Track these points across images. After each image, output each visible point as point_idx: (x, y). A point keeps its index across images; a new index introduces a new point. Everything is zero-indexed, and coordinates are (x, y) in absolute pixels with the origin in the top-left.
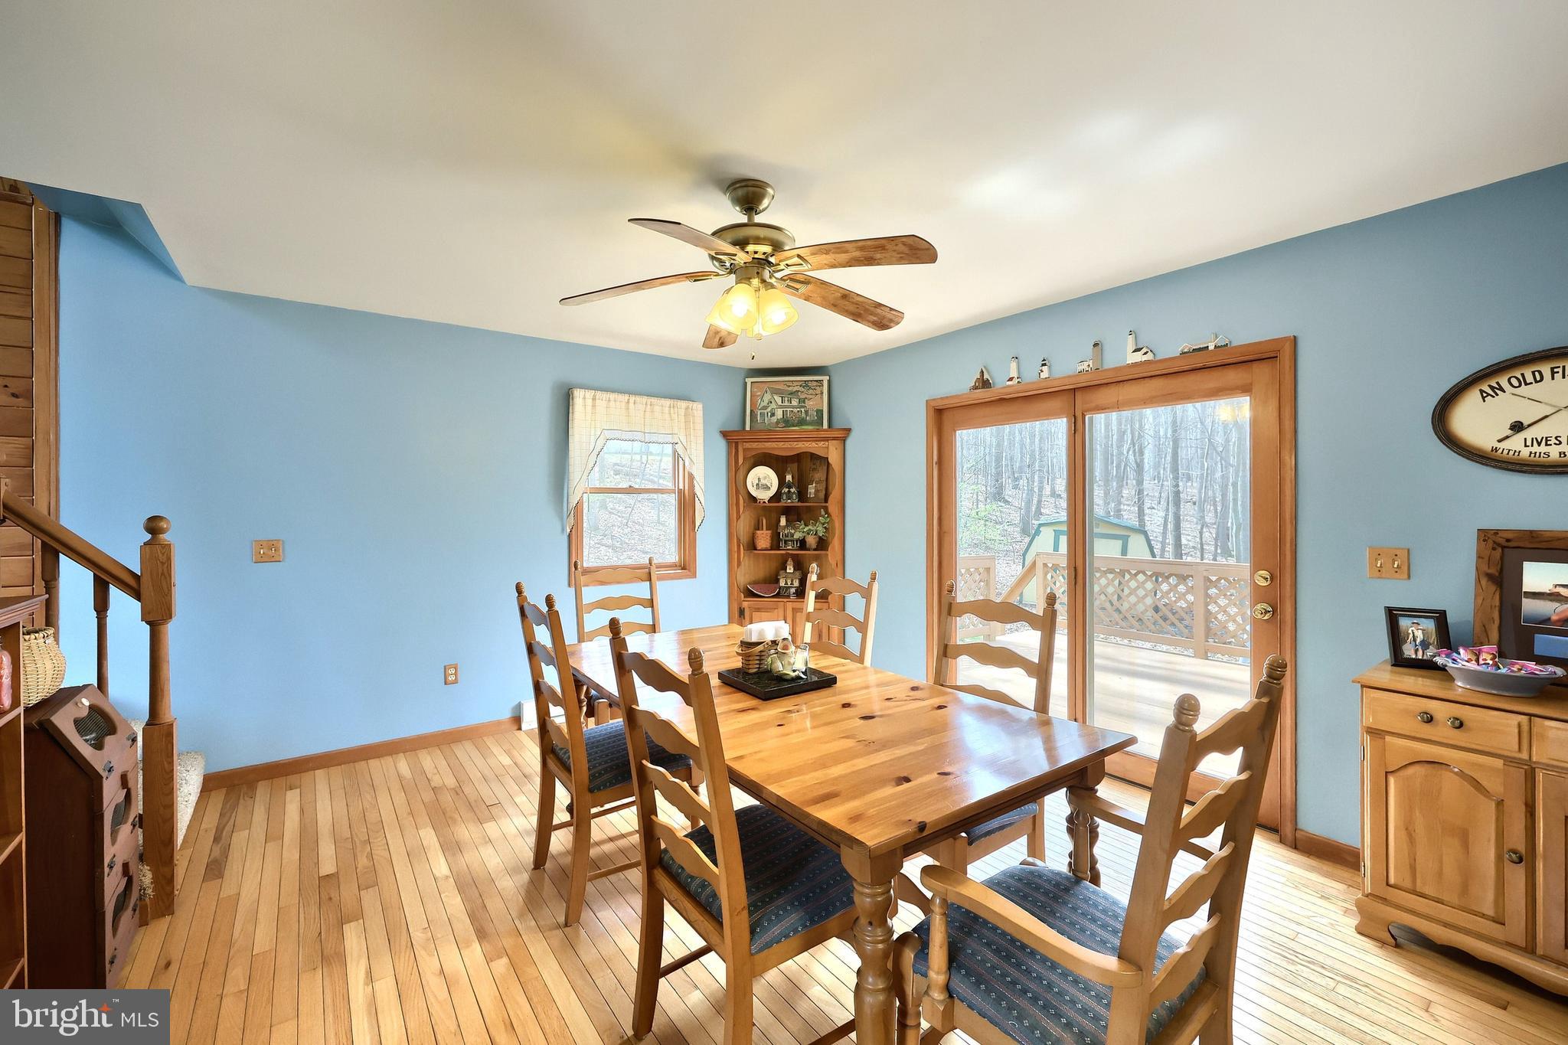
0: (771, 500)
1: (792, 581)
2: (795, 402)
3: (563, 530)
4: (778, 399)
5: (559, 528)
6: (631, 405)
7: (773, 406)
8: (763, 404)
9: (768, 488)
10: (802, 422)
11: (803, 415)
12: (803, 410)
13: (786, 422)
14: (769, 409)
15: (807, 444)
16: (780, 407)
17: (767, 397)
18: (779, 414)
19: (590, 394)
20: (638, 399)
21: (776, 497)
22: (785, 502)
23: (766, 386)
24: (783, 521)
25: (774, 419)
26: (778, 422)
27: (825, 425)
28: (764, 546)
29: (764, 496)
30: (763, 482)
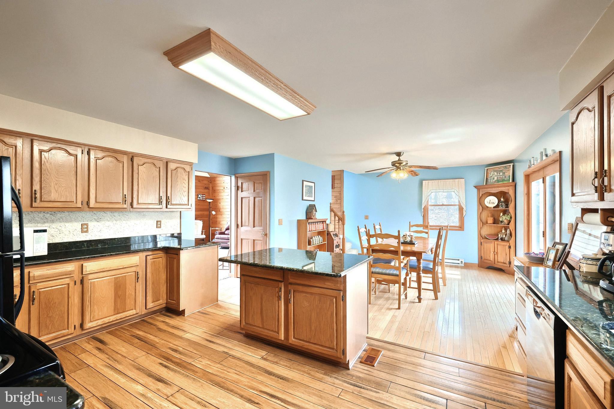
0: (494, 207)
1: (503, 235)
2: (501, 174)
4: (496, 173)
5: (421, 215)
6: (439, 183)
7: (494, 176)
8: (491, 176)
9: (494, 203)
10: (503, 180)
11: (504, 178)
12: (504, 176)
13: (498, 181)
14: (493, 177)
15: (502, 188)
16: (496, 176)
17: (492, 173)
18: (496, 178)
19: (427, 181)
20: (441, 180)
21: (497, 206)
22: (500, 208)
23: (492, 170)
24: (501, 214)
25: (494, 180)
26: (495, 181)
27: (511, 181)
28: (490, 223)
29: (492, 206)
30: (492, 201)
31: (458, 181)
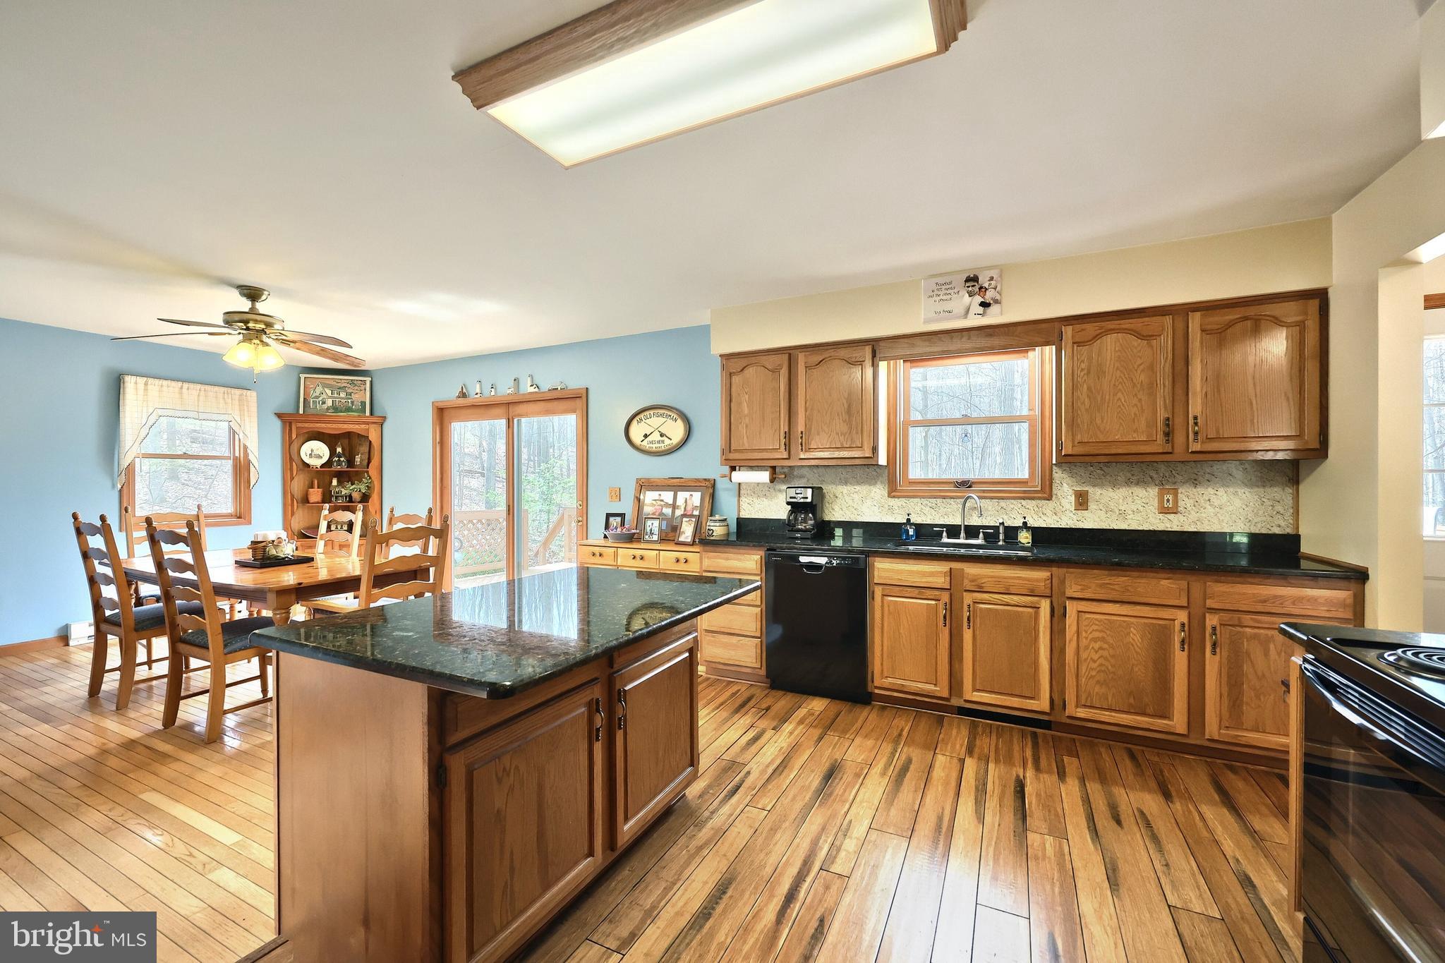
0: (322, 466)
1: (342, 526)
2: (343, 395)
3: (114, 486)
4: (329, 392)
5: (109, 484)
6: (185, 390)
7: (324, 396)
8: (315, 395)
9: (320, 457)
10: (348, 410)
11: (350, 405)
12: (349, 401)
13: (335, 408)
14: (320, 399)
15: (351, 426)
16: (330, 397)
17: (319, 389)
18: (329, 403)
19: (141, 380)
20: (192, 386)
21: (329, 463)
22: (336, 468)
23: (318, 381)
24: (335, 482)
25: (325, 406)
26: (328, 409)
27: (368, 413)
28: (316, 500)
29: (317, 463)
30: (316, 452)
31: (241, 395)
